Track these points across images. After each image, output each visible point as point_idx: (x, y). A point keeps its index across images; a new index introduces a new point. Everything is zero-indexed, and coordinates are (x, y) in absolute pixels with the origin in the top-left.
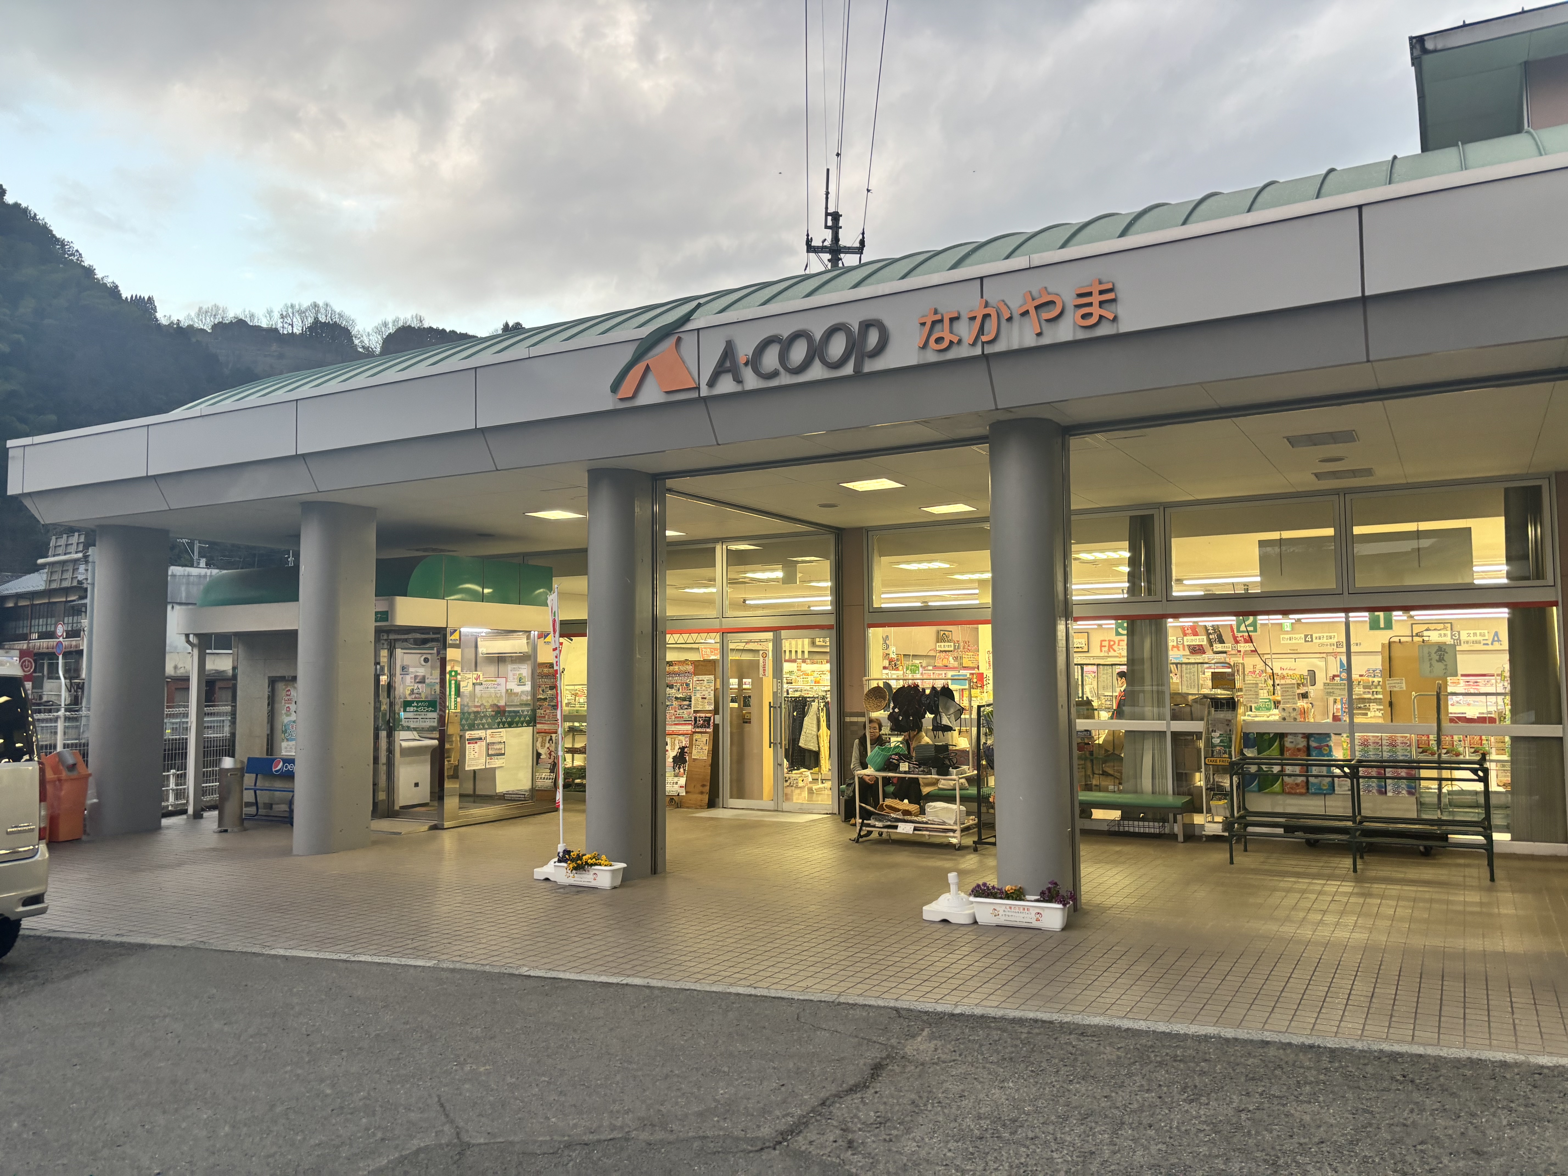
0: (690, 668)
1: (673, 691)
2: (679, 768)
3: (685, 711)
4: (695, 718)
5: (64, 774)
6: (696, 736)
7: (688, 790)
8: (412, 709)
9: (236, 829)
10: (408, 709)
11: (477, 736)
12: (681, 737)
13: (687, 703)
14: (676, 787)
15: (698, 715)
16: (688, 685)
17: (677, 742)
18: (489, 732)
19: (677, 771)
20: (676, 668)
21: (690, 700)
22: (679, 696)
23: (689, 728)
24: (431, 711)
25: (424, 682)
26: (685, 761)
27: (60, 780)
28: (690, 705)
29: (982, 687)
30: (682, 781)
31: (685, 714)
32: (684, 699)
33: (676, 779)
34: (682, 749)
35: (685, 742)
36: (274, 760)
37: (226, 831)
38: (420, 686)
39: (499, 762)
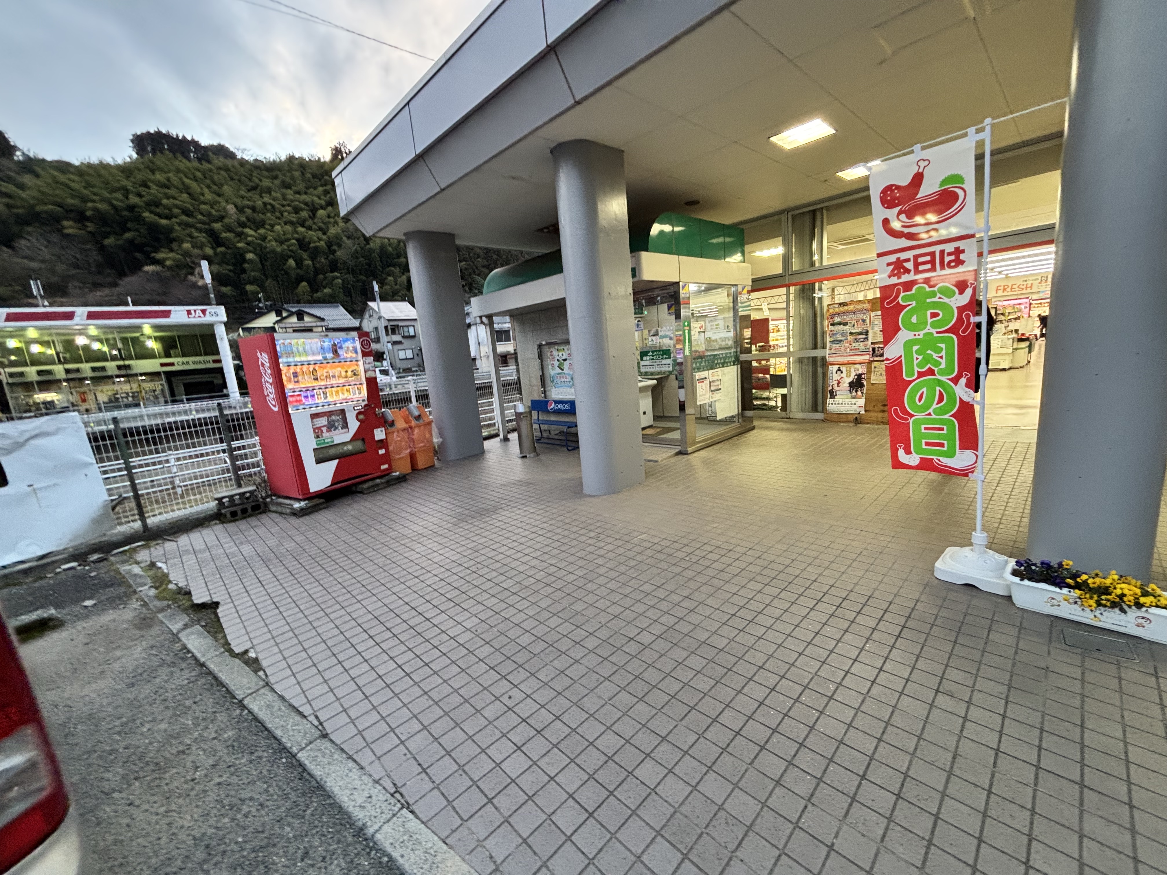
0: (867, 306)
1: (847, 327)
2: (856, 391)
3: (861, 344)
4: (874, 349)
5: (413, 423)
6: (875, 364)
7: (867, 409)
8: (648, 358)
9: (532, 455)
10: (645, 358)
11: (703, 377)
12: (857, 366)
13: (864, 336)
14: (855, 407)
15: (876, 346)
16: (864, 321)
17: (853, 370)
18: (711, 371)
19: (854, 393)
20: (851, 308)
21: (867, 333)
22: (854, 331)
23: (867, 358)
24: (666, 358)
25: (658, 335)
26: (862, 386)
27: (411, 428)
28: (867, 339)
30: (862, 402)
31: (861, 346)
32: (860, 334)
33: (854, 401)
34: (859, 376)
35: (862, 369)
36: (548, 401)
37: (526, 457)
38: (654, 338)
39: (717, 396)
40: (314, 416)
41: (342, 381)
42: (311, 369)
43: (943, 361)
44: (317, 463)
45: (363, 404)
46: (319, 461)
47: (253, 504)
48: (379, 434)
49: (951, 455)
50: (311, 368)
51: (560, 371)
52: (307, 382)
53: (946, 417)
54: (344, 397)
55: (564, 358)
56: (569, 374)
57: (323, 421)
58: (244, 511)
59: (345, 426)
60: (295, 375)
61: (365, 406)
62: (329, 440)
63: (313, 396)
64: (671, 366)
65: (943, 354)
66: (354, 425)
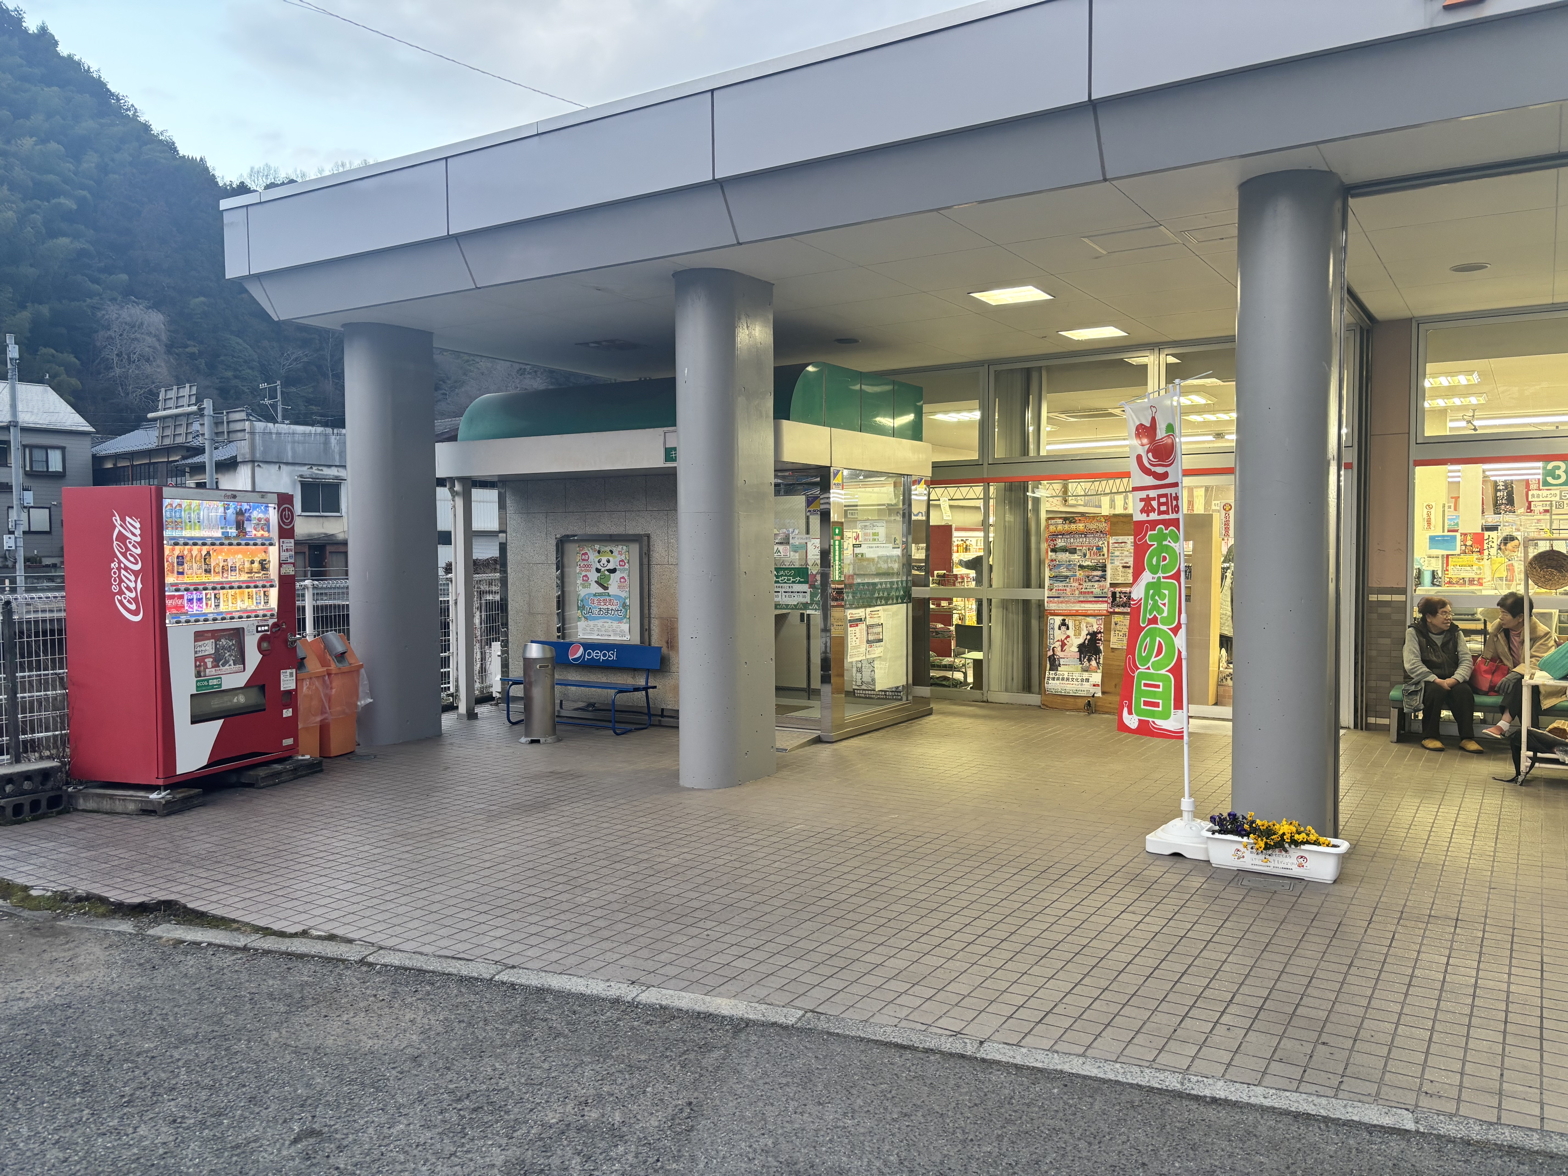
0: (1104, 526)
1: (1076, 557)
2: (1089, 660)
3: (1096, 585)
4: (1114, 594)
5: (334, 666)
6: (1116, 618)
7: (1106, 690)
9: (549, 740)
11: (857, 616)
12: (1090, 620)
13: (1099, 573)
14: (1087, 686)
15: (1118, 590)
16: (1099, 549)
17: (1083, 625)
18: (869, 610)
19: (1086, 663)
20: (1081, 526)
21: (1104, 568)
22: (1085, 564)
23: (1104, 607)
24: (800, 582)
25: (788, 543)
26: (1097, 652)
27: (329, 675)
28: (1104, 577)
29: (1481, 552)
30: (1097, 677)
31: (1096, 588)
32: (1094, 568)
33: (1086, 675)
34: (1093, 635)
35: (1096, 625)
36: (571, 644)
37: (538, 741)
38: (781, 548)
39: (877, 651)
40: (199, 636)
41: (244, 577)
42: (204, 553)
43: (1166, 609)
44: (193, 722)
45: (271, 622)
46: (196, 719)
47: (52, 794)
48: (287, 681)
49: (1166, 716)
50: (205, 550)
51: (601, 590)
52: (194, 575)
53: (1163, 672)
54: (244, 606)
55: (611, 566)
56: (618, 597)
57: (208, 647)
58: (35, 805)
59: (241, 659)
60: (181, 560)
61: (274, 625)
62: (215, 682)
63: (200, 600)
64: (808, 595)
65: (1166, 601)
66: (253, 658)
